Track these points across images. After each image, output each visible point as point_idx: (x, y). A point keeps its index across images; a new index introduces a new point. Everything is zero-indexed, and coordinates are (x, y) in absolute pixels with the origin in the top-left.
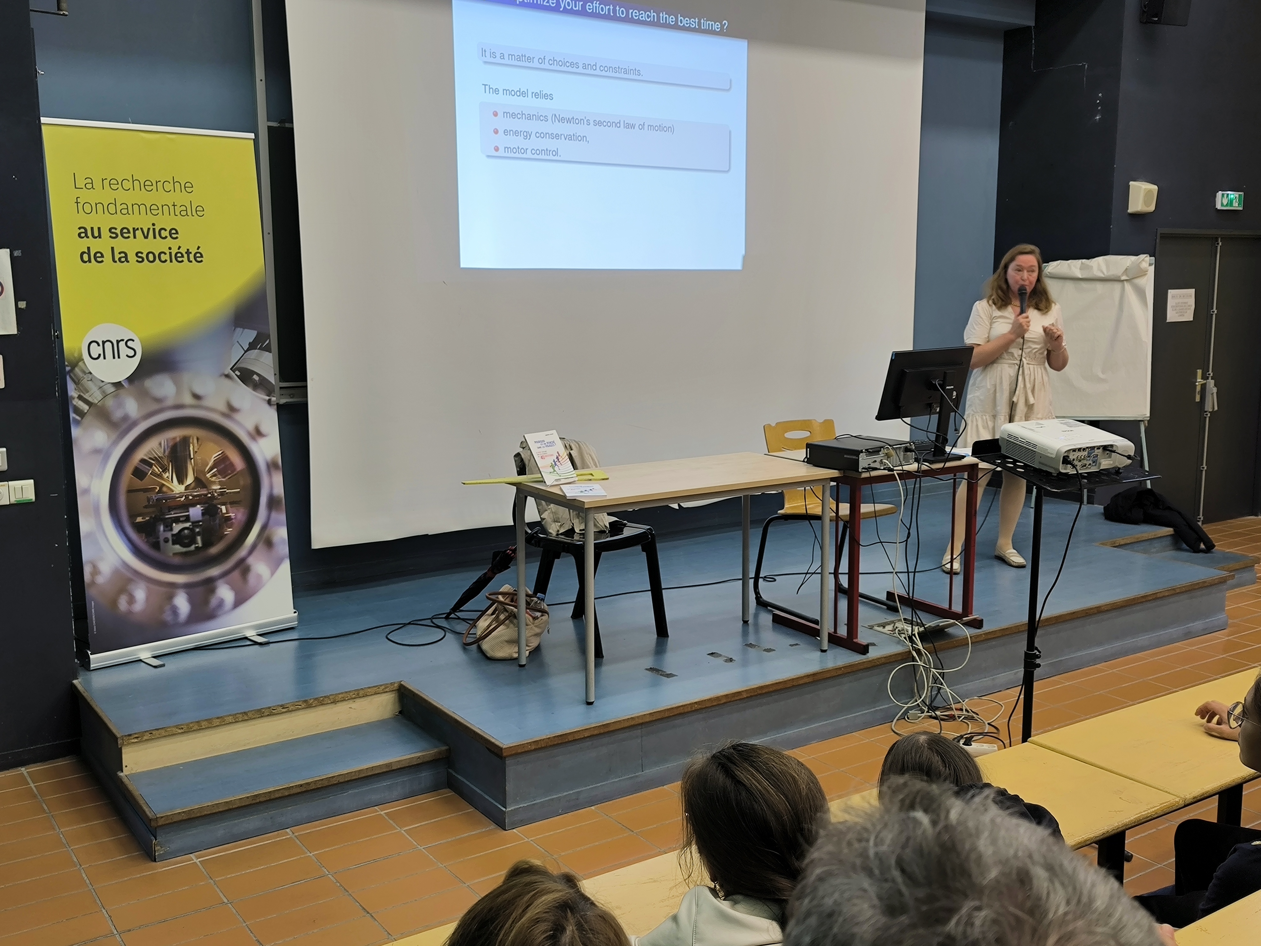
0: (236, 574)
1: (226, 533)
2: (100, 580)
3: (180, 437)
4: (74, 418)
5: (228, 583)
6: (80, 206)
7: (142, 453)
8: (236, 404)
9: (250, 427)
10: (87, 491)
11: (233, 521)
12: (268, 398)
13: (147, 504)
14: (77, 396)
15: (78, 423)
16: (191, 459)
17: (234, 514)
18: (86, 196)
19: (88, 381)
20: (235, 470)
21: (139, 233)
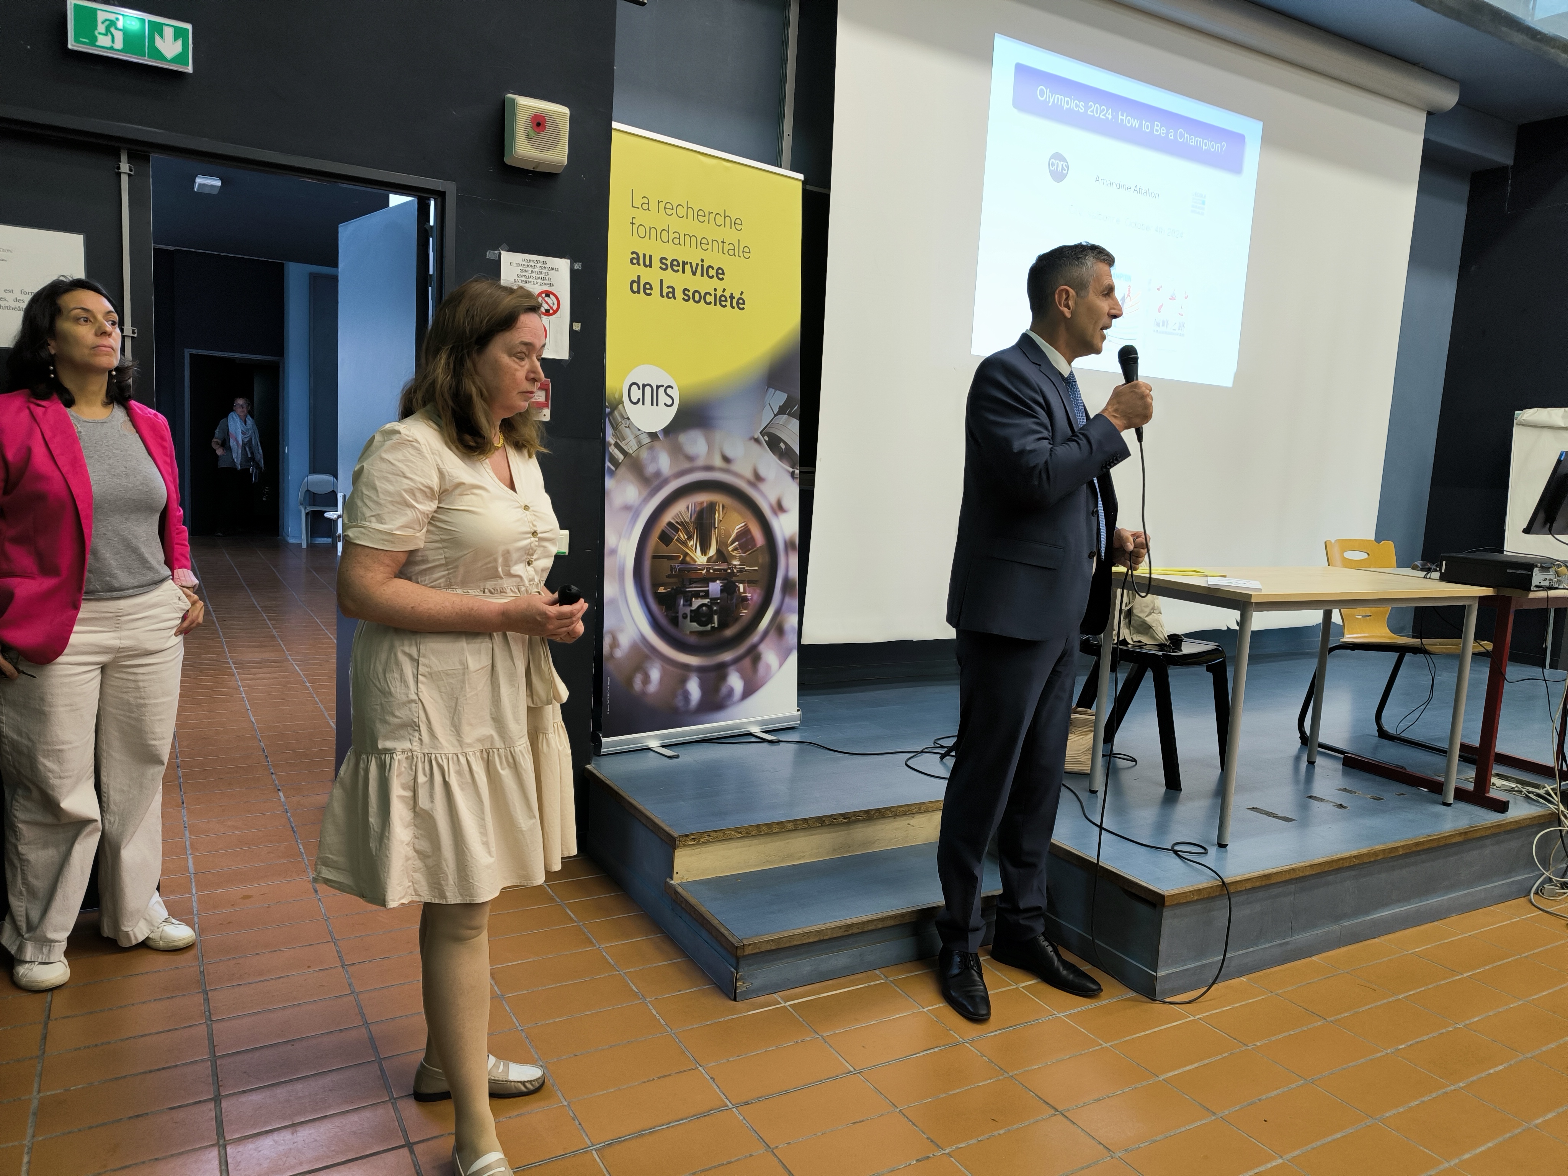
0: (747, 662)
1: (741, 614)
2: (619, 653)
3: (707, 502)
4: (608, 467)
5: (738, 671)
6: (635, 227)
7: (669, 516)
8: (762, 472)
9: (773, 500)
10: (614, 552)
11: (749, 602)
12: (791, 470)
13: (670, 573)
14: (613, 442)
15: (612, 473)
16: (715, 528)
17: (750, 595)
18: (642, 217)
19: (626, 427)
20: (755, 545)
21: (687, 267)
